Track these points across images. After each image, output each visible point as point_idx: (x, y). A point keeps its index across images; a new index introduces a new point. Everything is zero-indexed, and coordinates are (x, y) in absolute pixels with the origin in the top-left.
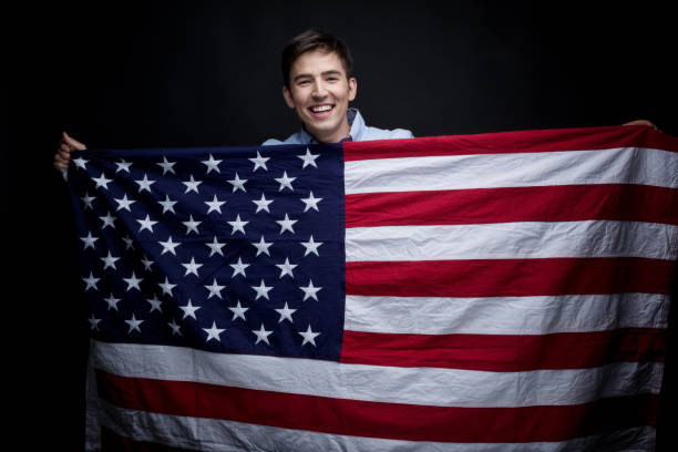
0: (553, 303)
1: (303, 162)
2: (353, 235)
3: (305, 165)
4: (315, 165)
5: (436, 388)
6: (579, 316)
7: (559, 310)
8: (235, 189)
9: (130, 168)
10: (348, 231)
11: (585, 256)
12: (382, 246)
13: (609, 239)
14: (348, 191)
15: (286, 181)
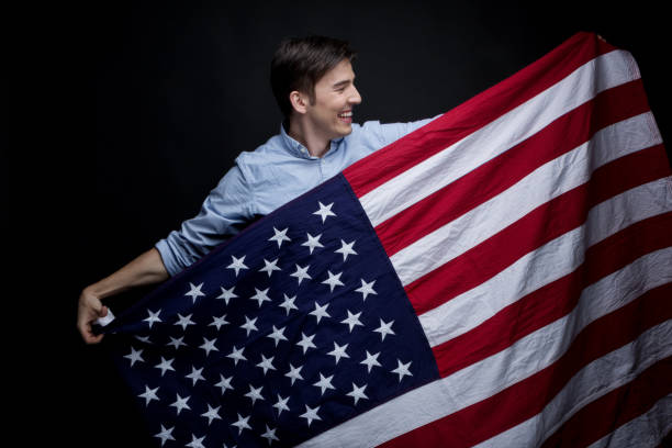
1: (320, 216)
2: (398, 260)
3: (324, 219)
4: (333, 214)
5: (533, 354)
8: (270, 274)
10: (392, 258)
14: (375, 223)
15: (313, 242)
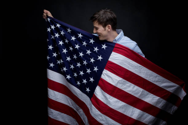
0: (141, 113)
1: (102, 46)
2: (105, 72)
3: (102, 48)
4: (105, 49)
5: (105, 120)
6: (146, 119)
7: (142, 116)
8: (83, 45)
9: (60, 26)
10: (105, 70)
11: (154, 105)
12: (110, 78)
13: (162, 104)
14: (110, 60)
15: (96, 49)
